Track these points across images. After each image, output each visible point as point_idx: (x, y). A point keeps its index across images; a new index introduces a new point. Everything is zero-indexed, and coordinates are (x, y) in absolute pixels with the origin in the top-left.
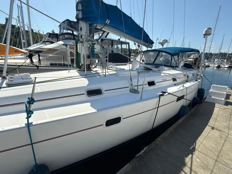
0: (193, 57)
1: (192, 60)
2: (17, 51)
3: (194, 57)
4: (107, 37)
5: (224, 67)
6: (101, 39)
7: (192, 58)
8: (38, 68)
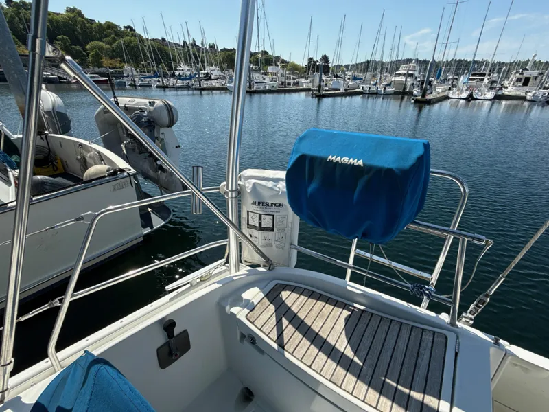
0: (406, 72)
1: (403, 79)
3: (408, 70)
5: (482, 97)
7: (404, 75)
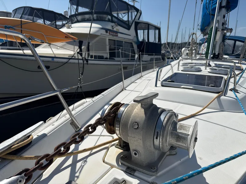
2: (67, 37)
4: (140, 19)
6: (135, 22)
8: (87, 62)
